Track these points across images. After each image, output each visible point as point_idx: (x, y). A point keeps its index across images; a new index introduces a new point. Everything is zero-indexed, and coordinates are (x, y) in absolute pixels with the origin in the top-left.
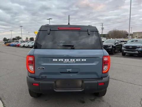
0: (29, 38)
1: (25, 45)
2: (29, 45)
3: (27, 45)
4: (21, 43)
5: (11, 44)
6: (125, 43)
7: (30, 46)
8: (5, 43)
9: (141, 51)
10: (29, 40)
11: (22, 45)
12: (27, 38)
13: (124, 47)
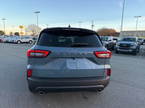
0: (14, 32)
1: (8, 40)
2: (13, 40)
3: (11, 40)
4: (3, 38)
7: (15, 42)
9: (134, 49)
10: (13, 34)
11: (5, 40)
12: (11, 33)
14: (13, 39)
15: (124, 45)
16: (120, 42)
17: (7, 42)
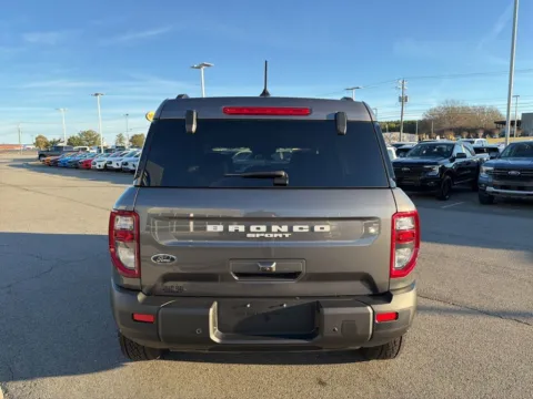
0: (128, 135)
1: (111, 163)
2: (126, 164)
3: (120, 163)
5: (60, 158)
6: (492, 158)
8: (41, 155)
10: (126, 142)
11: (102, 164)
12: (120, 138)
13: (487, 171)
14: (125, 159)
15: (513, 172)
16: (500, 161)
17: (107, 169)
